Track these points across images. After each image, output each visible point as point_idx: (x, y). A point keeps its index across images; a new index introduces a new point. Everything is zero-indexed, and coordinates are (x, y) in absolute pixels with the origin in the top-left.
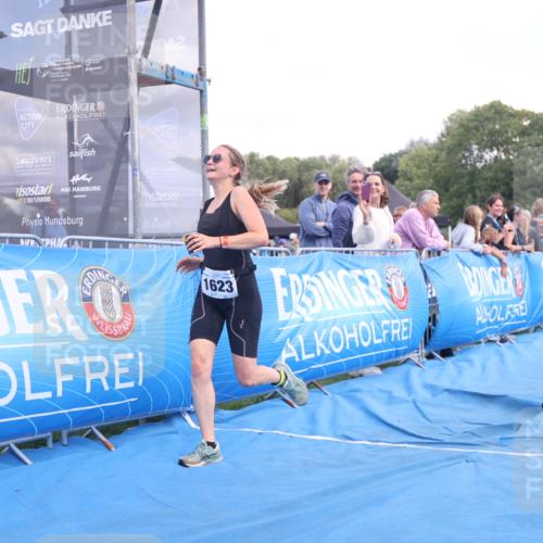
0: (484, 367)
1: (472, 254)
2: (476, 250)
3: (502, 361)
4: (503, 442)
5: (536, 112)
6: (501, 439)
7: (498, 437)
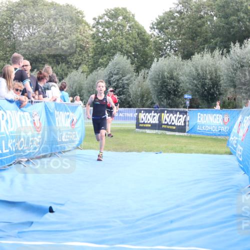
0: (12, 181)
1: (6, 101)
2: (9, 99)
3: (25, 178)
4: (20, 235)
5: (61, 4)
6: (19, 233)
7: (17, 231)
